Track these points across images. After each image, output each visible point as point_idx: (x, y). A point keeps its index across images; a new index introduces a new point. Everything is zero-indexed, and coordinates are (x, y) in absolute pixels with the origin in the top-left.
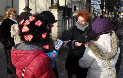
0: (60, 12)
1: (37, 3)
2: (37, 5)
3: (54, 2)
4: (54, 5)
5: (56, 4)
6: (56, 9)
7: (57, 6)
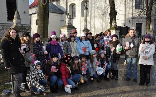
0: (117, 32)
1: (92, 23)
2: (92, 25)
3: (112, 25)
4: (113, 27)
5: (114, 26)
6: (114, 30)
7: (115, 27)
